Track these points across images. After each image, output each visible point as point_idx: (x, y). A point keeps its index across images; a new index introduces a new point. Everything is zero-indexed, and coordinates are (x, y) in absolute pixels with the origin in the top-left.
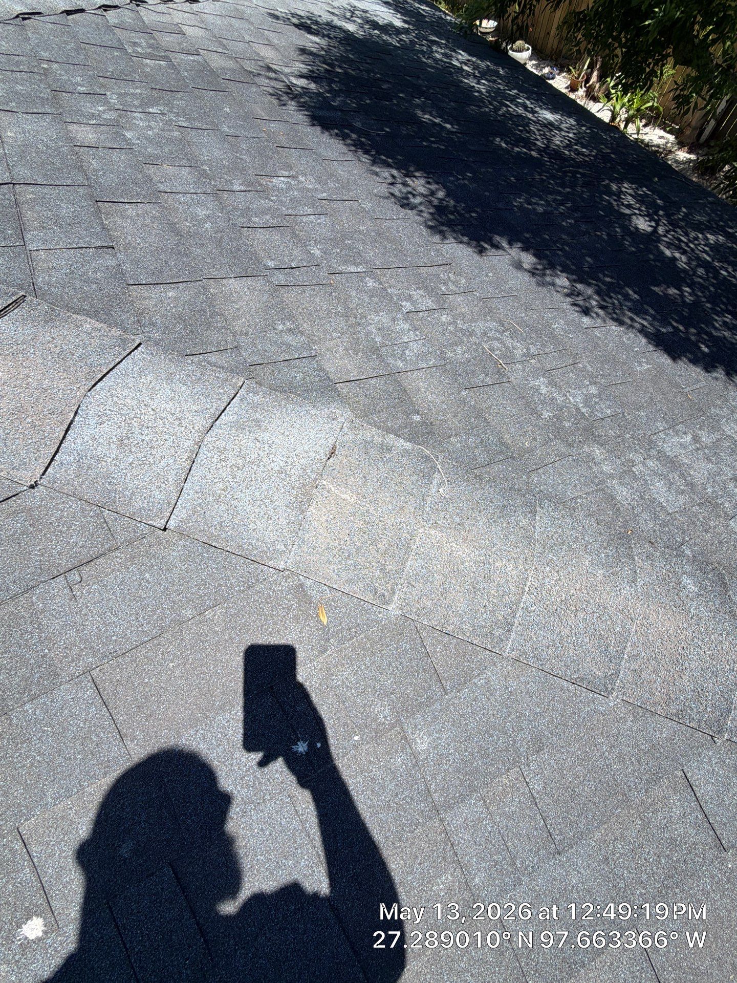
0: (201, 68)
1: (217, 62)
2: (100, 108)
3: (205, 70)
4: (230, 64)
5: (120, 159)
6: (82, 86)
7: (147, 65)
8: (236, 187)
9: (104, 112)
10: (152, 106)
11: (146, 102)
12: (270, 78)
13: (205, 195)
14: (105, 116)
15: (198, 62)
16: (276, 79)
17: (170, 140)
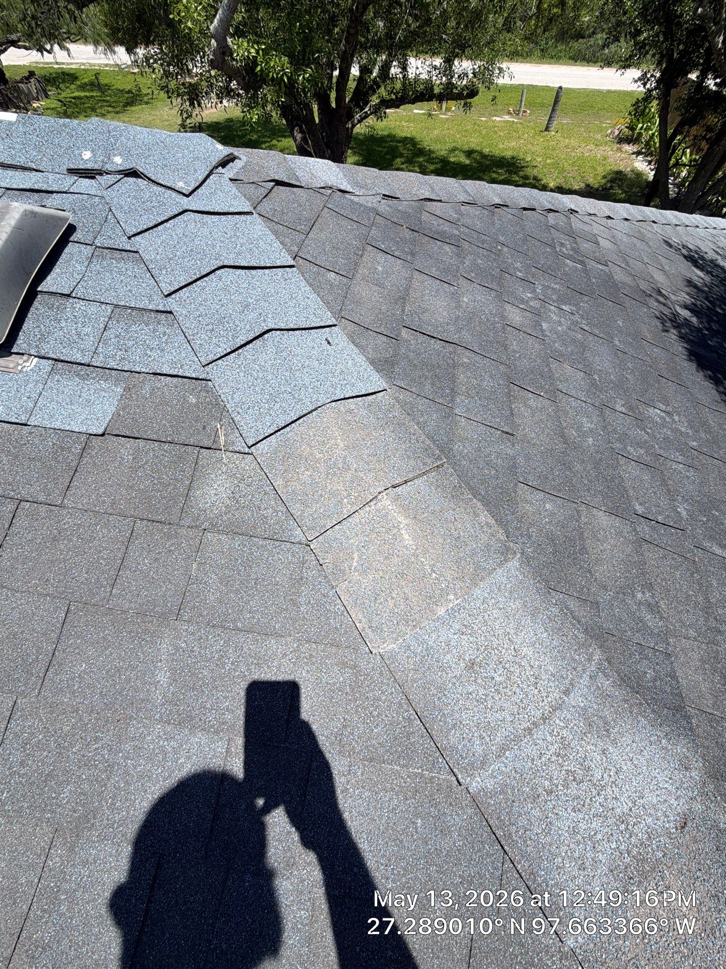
0: (607, 278)
1: (619, 276)
2: (529, 295)
3: (608, 281)
4: (628, 280)
5: (534, 346)
6: (520, 272)
7: (567, 265)
8: (619, 407)
9: (531, 299)
10: (566, 304)
11: (562, 300)
12: (660, 302)
13: (593, 407)
14: (531, 303)
15: (605, 272)
16: (664, 305)
17: (574, 341)
